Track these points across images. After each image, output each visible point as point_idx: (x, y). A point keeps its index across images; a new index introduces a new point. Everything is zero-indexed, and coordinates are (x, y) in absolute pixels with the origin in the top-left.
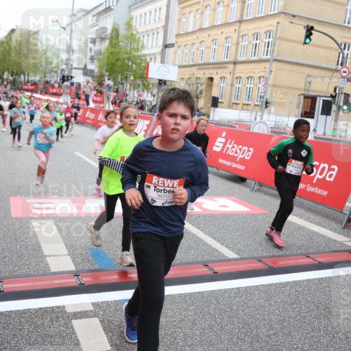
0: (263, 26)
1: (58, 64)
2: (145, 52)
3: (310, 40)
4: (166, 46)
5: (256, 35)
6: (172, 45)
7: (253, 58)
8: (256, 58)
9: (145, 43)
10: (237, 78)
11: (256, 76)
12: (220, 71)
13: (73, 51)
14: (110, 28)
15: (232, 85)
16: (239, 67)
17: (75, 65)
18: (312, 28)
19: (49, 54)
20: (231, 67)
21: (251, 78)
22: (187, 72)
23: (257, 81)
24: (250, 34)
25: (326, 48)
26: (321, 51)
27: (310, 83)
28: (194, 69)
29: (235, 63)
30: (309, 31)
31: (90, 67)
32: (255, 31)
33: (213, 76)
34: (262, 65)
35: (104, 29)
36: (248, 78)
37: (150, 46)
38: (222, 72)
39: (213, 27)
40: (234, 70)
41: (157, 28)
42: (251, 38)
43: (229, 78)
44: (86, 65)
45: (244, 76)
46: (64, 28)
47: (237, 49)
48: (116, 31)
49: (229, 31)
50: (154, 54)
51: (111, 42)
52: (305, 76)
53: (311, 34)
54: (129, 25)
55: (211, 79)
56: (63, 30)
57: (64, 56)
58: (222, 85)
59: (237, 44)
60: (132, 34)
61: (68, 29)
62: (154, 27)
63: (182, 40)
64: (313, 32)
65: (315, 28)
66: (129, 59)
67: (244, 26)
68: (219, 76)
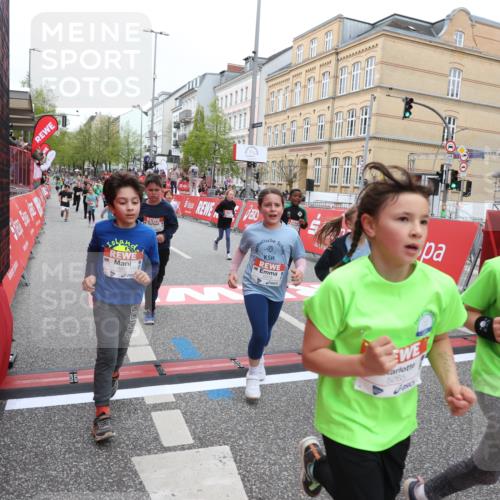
0: (359, 102)
1: (141, 150)
2: (232, 134)
3: (410, 113)
4: (253, 126)
5: (352, 113)
6: (259, 125)
7: (349, 137)
8: (352, 136)
9: (232, 125)
10: (333, 159)
11: (354, 156)
12: (314, 152)
13: (156, 137)
14: (194, 111)
15: (328, 167)
16: (335, 147)
17: (159, 151)
18: (412, 100)
19: (131, 140)
20: (326, 147)
21: (349, 158)
22: (278, 155)
23: (354, 161)
24: (345, 110)
25: (429, 122)
26: (423, 126)
27: (413, 161)
28: (286, 151)
29: (330, 143)
30: (409, 104)
31: (175, 153)
32: (350, 107)
33: (307, 157)
34: (359, 144)
35: (188, 112)
36: (345, 158)
37: (237, 128)
38: (317, 154)
39: (304, 105)
40: (330, 150)
41: (245, 109)
42: (346, 116)
43: (325, 159)
44: (170, 152)
45: (341, 156)
46: (146, 113)
47: (331, 127)
48: (200, 113)
49: (321, 108)
50: (243, 136)
51: (196, 125)
52: (408, 154)
53: (411, 107)
54: (214, 107)
55: (305, 161)
56: (144, 115)
57: (146, 143)
58: (317, 167)
59: (332, 122)
60: (219, 116)
61: (150, 113)
62: (241, 108)
63: (272, 121)
64: (413, 105)
65: (415, 100)
66: (215, 143)
67: (338, 103)
68: (314, 157)
